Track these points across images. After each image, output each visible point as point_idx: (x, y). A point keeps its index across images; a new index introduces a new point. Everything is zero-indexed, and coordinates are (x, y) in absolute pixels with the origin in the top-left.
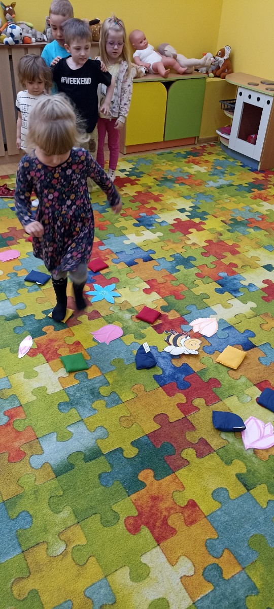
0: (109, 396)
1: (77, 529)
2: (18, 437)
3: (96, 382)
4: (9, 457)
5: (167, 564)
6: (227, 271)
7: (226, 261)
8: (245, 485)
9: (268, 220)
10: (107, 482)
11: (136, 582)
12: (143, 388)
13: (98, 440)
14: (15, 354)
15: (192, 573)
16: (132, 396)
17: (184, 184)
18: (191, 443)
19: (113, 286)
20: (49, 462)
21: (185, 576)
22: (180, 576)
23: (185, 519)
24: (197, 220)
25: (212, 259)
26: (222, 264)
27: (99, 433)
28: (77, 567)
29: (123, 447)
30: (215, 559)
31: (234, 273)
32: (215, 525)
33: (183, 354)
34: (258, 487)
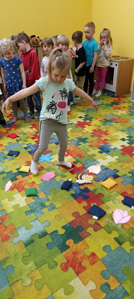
0: (50, 206)
1: (37, 272)
2: (6, 229)
3: (43, 200)
4: (2, 239)
5: (83, 285)
6: (103, 143)
7: (103, 139)
8: (119, 243)
9: (121, 118)
10: (51, 247)
11: (67, 295)
12: (66, 200)
13: (45, 227)
14: (3, 190)
15: (95, 288)
16: (61, 205)
17: (81, 105)
18: (91, 225)
19: (49, 154)
20: (22, 240)
21: (92, 290)
22: (89, 290)
23: (90, 262)
24: (88, 121)
25: (96, 138)
26: (101, 140)
27: (46, 224)
28: (37, 290)
29: (58, 230)
30: (106, 280)
31: (107, 143)
32: (105, 263)
33: (85, 183)
34: (125, 243)
